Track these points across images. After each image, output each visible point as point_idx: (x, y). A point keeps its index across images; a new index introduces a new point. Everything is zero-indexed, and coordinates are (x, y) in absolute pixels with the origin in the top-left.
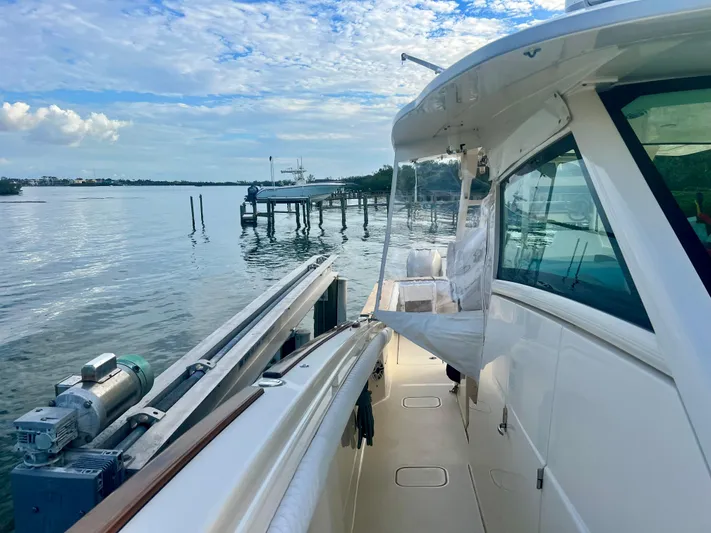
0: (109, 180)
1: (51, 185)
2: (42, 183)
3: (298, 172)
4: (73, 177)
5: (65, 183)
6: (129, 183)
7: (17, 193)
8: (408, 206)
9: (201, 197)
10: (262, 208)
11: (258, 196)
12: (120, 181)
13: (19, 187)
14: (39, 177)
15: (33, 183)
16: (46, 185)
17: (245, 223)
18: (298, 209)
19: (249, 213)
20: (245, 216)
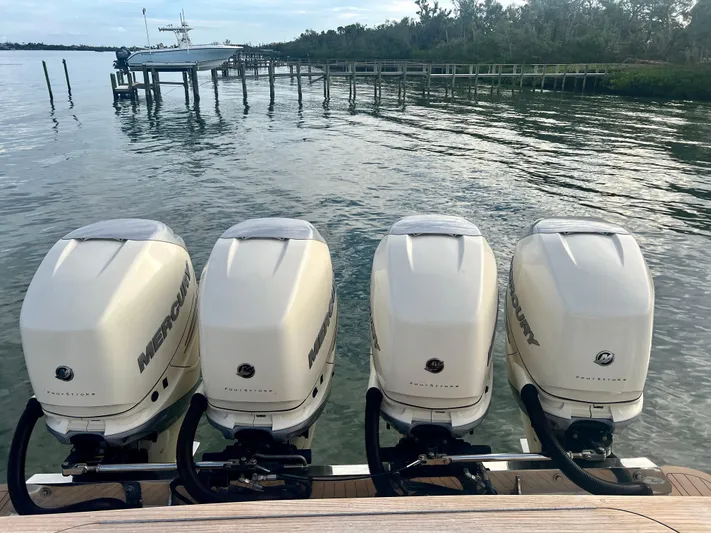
3: (181, 30)
6: (17, 47)
8: (325, 77)
9: (64, 62)
10: (139, 77)
11: (130, 61)
12: (7, 44)
17: (119, 96)
18: (185, 78)
19: (123, 84)
20: (118, 87)
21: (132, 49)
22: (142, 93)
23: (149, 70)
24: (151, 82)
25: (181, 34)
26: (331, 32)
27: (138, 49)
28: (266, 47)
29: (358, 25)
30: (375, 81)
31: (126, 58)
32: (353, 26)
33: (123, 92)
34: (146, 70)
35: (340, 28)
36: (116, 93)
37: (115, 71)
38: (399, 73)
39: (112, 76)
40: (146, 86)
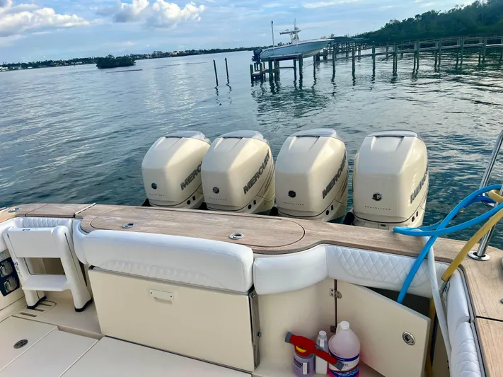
0: (193, 50)
1: (159, 57)
2: (154, 56)
3: (294, 32)
4: (171, 51)
5: (167, 55)
6: (205, 52)
7: (133, 65)
9: (226, 59)
10: (267, 65)
11: (261, 56)
12: (200, 51)
13: (133, 60)
14: (151, 53)
15: (148, 57)
16: (156, 57)
17: (254, 78)
18: (295, 64)
19: (258, 71)
20: (254, 73)
21: (263, 48)
22: (267, 75)
23: (273, 60)
24: (273, 68)
25: (294, 35)
26: (410, 20)
27: (267, 47)
28: (359, 36)
29: (433, 11)
30: (436, 54)
31: (259, 54)
32: (429, 13)
33: (256, 75)
34: (270, 60)
35: (417, 16)
36: (252, 76)
37: (253, 63)
38: (458, 46)
39: (251, 66)
40: (270, 71)
